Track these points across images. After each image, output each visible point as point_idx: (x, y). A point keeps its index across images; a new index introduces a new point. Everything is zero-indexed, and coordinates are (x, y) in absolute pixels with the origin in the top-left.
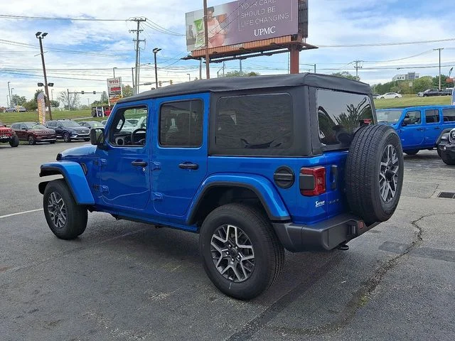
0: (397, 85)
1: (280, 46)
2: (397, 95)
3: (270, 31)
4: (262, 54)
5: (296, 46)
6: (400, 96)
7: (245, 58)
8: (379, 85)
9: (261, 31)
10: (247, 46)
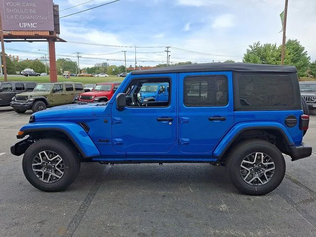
0: (98, 69)
1: (41, 37)
2: (106, 75)
3: (32, 25)
4: (25, 41)
5: (52, 38)
6: (107, 75)
7: (10, 41)
8: (88, 68)
9: (25, 25)
10: (14, 33)
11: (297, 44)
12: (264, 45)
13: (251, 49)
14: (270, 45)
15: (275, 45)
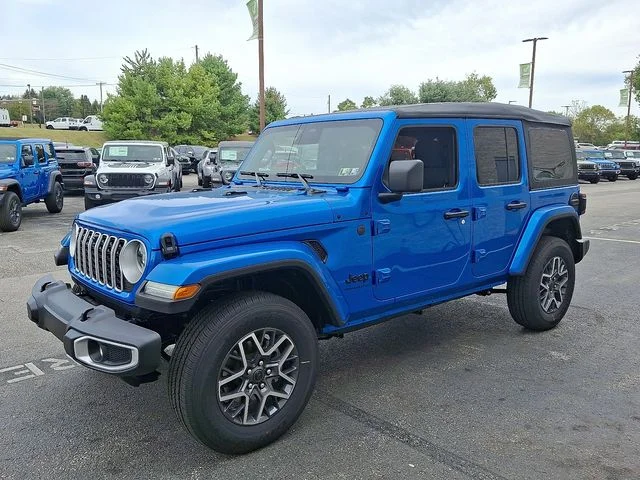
11: (224, 65)
12: (160, 60)
13: (130, 67)
14: (170, 60)
15: (183, 64)
